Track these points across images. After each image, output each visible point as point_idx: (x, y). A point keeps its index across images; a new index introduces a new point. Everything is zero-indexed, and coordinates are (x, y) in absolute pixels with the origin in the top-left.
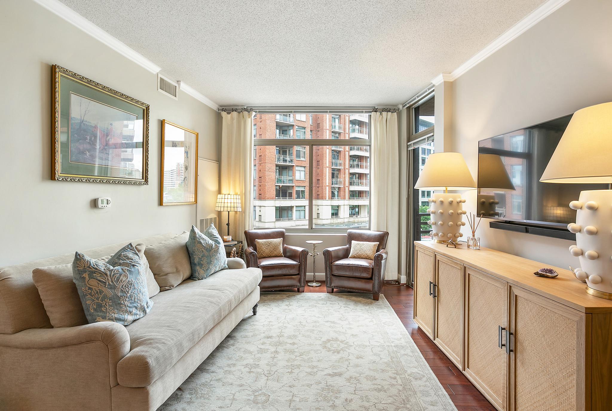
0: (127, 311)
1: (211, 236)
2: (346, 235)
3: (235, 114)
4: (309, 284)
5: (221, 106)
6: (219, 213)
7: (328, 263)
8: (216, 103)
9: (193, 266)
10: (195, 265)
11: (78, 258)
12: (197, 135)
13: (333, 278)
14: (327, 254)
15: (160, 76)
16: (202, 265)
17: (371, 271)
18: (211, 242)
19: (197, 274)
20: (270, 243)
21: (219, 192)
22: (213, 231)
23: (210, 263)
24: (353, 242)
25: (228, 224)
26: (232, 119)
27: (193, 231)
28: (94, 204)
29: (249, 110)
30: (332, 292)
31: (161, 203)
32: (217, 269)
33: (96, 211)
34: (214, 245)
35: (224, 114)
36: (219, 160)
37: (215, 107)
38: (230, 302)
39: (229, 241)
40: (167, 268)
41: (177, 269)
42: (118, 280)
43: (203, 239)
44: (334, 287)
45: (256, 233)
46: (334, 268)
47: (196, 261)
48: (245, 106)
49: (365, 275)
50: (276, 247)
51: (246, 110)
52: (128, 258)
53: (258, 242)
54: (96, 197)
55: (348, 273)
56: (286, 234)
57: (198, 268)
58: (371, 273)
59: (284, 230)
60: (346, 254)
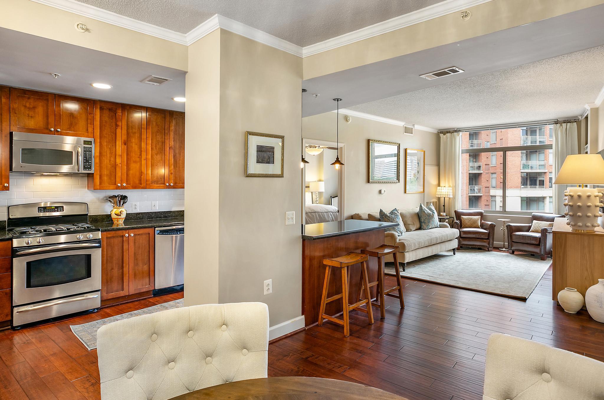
0: (396, 231)
1: (430, 209)
2: (531, 217)
3: (448, 135)
4: (500, 249)
5: (440, 130)
6: (439, 199)
7: (509, 233)
8: (436, 129)
9: (421, 223)
10: (422, 222)
11: (381, 211)
12: (424, 152)
13: (513, 244)
14: (509, 227)
15: (405, 126)
16: (425, 223)
17: (539, 239)
18: (430, 212)
19: (423, 227)
20: (471, 219)
21: (439, 185)
22: (431, 207)
23: (429, 222)
24: (534, 221)
25: (444, 206)
26: (447, 138)
27: (421, 206)
28: (380, 192)
29: (457, 131)
30: (513, 253)
31: (405, 192)
32: (433, 227)
33: (380, 195)
34: (431, 214)
35: (441, 135)
36: (438, 165)
37: (436, 132)
38: (437, 238)
39: (444, 216)
40: (409, 222)
41: (413, 223)
42: (393, 219)
43: (426, 210)
44: (515, 249)
45: (462, 212)
46: (514, 237)
47: (422, 221)
48: (455, 128)
49: (534, 242)
50: (475, 221)
51: (456, 131)
52: (395, 213)
53: (463, 218)
54: (380, 189)
55: (522, 241)
56: (484, 214)
57: (423, 224)
58: (538, 241)
59: (483, 211)
60: (528, 229)
